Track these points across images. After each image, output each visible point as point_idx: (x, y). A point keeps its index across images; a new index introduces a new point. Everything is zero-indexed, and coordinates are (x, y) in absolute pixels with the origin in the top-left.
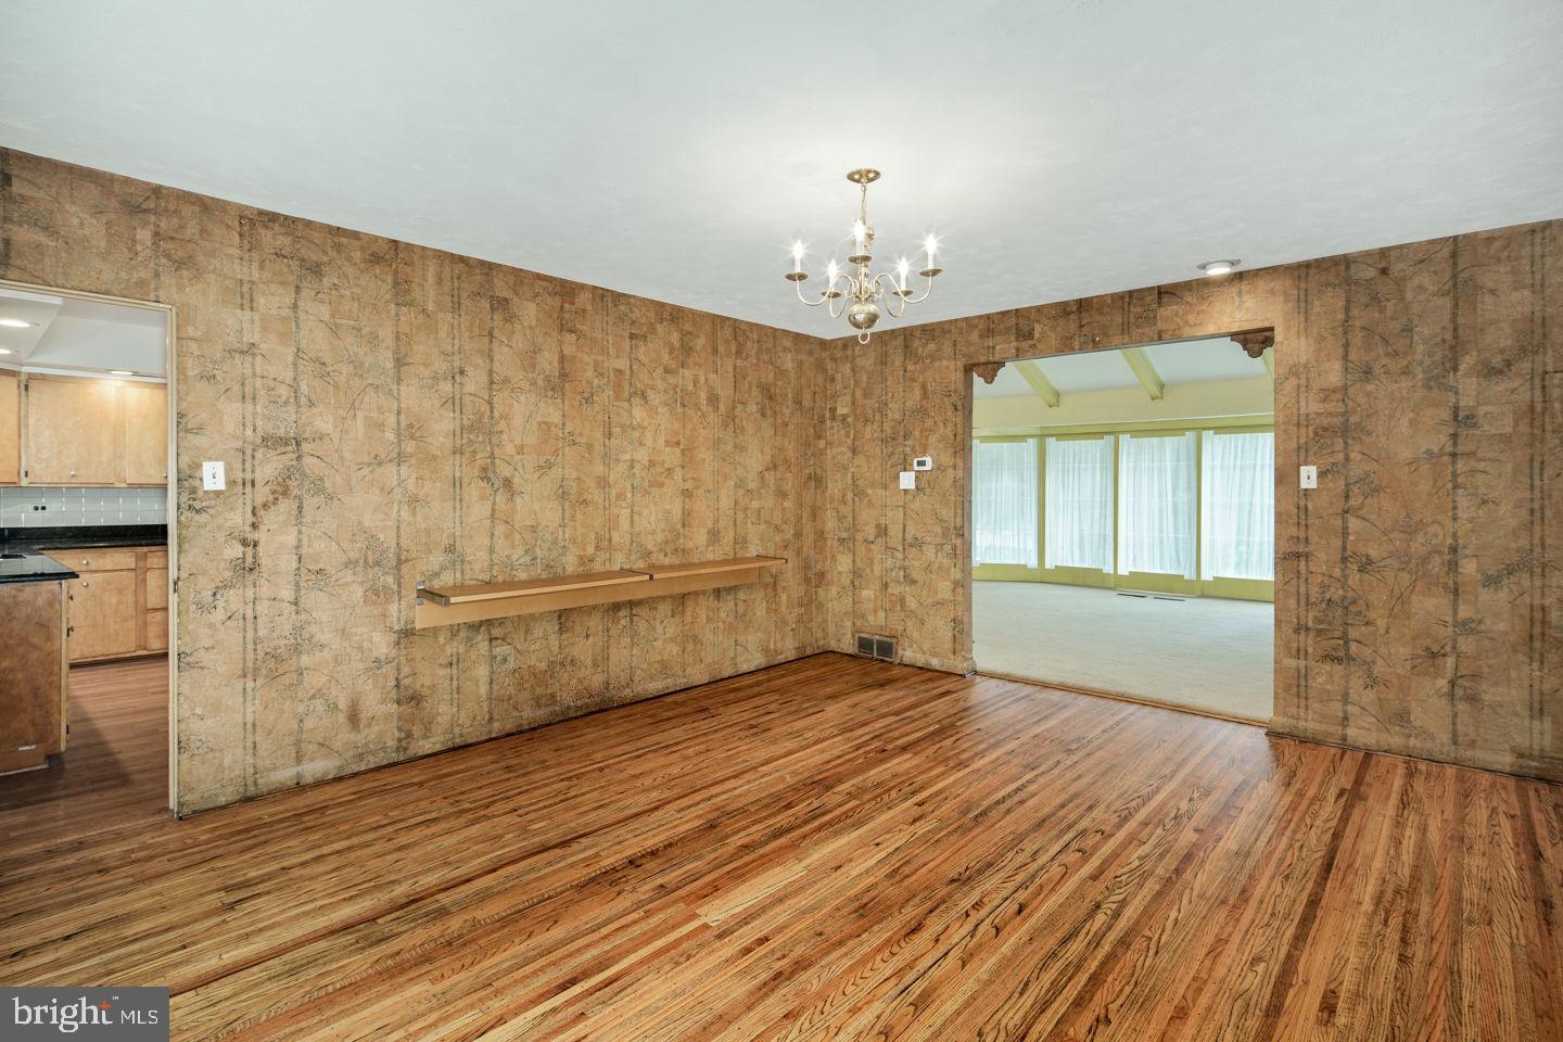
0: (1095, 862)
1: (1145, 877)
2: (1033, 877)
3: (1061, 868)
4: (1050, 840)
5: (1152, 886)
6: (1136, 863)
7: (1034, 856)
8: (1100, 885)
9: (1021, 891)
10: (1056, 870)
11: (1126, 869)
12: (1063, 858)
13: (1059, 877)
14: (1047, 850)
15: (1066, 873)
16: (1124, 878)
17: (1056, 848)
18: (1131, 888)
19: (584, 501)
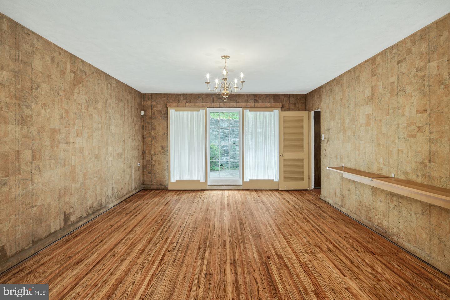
0: (168, 241)
1: (155, 242)
2: (181, 233)
3: (177, 237)
4: (182, 244)
5: (153, 241)
6: (157, 245)
7: (184, 238)
8: (166, 236)
9: (182, 230)
10: (177, 236)
11: (160, 242)
12: (177, 239)
13: (176, 235)
14: (182, 240)
15: (175, 236)
16: (161, 240)
17: (180, 241)
18: (159, 238)
19: (379, 144)
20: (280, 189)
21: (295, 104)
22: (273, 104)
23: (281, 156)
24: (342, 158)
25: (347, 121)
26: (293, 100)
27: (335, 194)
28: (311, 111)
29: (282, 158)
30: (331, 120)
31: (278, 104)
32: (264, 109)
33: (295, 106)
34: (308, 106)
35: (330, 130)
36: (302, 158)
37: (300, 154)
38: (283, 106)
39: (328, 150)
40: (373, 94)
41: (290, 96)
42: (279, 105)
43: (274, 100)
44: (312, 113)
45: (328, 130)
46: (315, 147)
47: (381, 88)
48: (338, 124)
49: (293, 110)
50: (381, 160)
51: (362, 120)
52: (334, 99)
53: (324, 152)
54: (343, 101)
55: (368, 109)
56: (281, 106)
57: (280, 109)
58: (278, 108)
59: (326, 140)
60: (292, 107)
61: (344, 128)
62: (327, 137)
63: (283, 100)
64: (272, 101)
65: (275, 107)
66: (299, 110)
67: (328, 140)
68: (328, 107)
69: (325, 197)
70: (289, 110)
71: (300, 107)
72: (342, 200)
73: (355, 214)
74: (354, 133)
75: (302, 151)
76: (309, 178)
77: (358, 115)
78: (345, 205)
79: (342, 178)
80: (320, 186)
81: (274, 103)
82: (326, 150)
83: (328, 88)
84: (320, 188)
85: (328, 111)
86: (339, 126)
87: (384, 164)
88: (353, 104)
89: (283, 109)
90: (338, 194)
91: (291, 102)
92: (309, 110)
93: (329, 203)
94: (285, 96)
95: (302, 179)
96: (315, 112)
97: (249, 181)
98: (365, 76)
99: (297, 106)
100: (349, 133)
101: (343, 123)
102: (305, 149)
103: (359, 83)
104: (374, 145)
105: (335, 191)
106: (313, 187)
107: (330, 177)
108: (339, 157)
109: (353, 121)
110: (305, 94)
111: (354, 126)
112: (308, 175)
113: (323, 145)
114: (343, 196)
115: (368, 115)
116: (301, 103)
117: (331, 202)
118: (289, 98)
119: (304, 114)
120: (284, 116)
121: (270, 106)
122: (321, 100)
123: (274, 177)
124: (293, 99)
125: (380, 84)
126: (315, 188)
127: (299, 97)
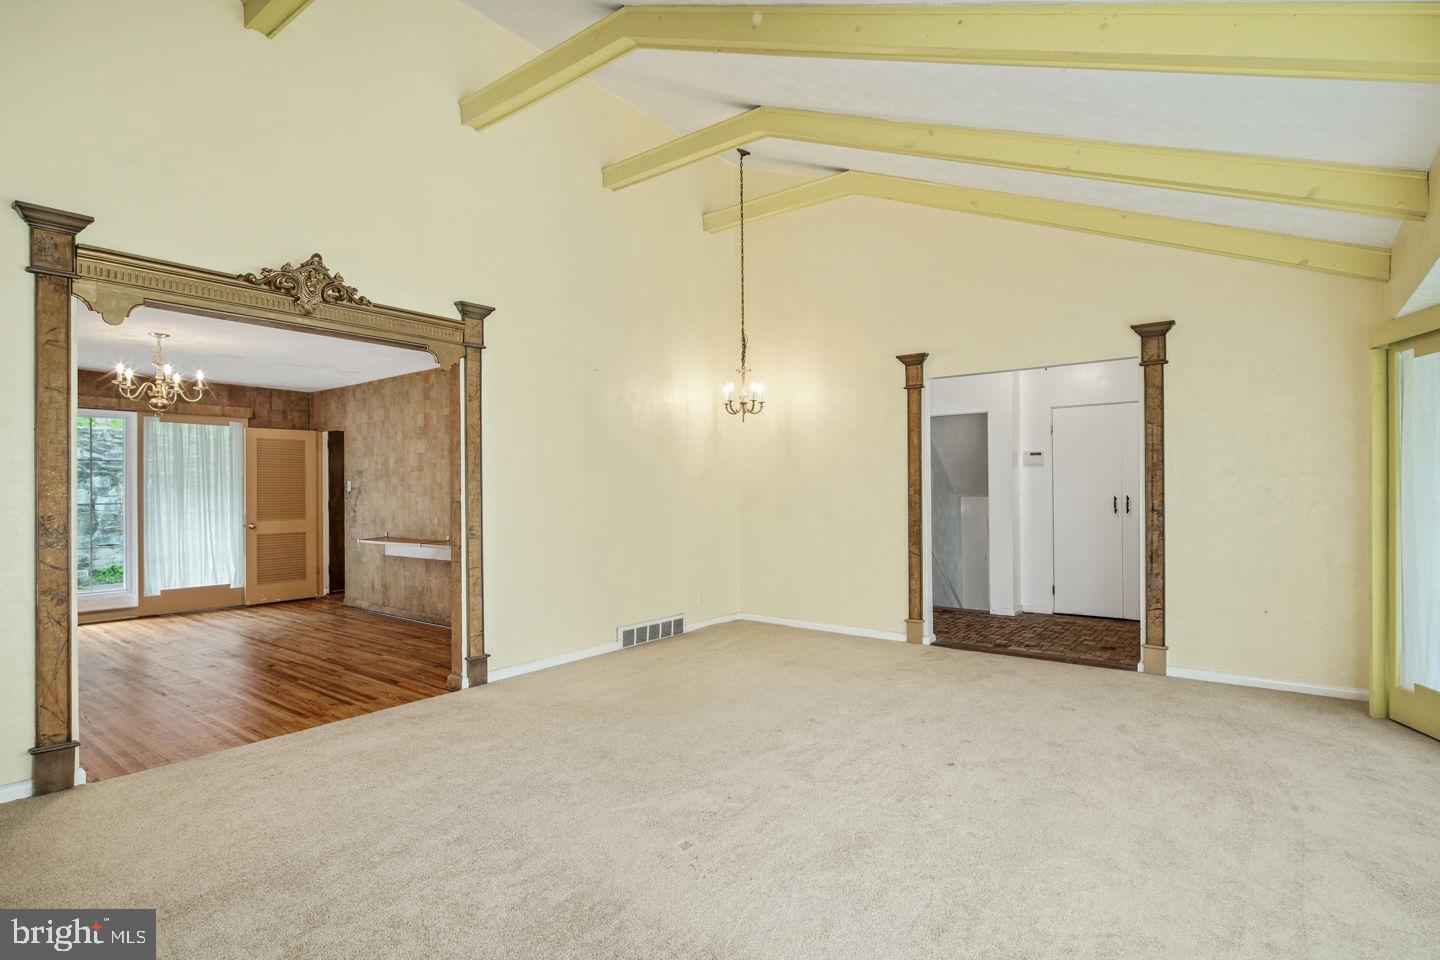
19: (433, 498)
20: (248, 603)
21: (284, 412)
22: (229, 409)
23: (250, 528)
24: (383, 523)
25: (392, 461)
26: (278, 403)
27: (373, 587)
28: (322, 431)
29: (254, 534)
30: (365, 455)
31: (242, 410)
32: (203, 419)
33: (285, 417)
34: (315, 419)
35: (364, 474)
36: (300, 531)
37: (298, 522)
38: (254, 414)
39: (360, 509)
40: (426, 425)
41: (271, 394)
42: (245, 411)
43: (229, 399)
44: (325, 435)
45: (360, 473)
46: (330, 508)
47: (435, 418)
48: (376, 463)
49: (278, 427)
50: (436, 520)
51: (413, 461)
52: (370, 418)
53: (352, 514)
54: (386, 426)
55: (420, 446)
56: (249, 415)
57: (247, 421)
58: (243, 420)
59: (355, 493)
60: (278, 418)
61: (387, 472)
62: (357, 485)
63: (255, 400)
64: (225, 400)
65: (236, 417)
66: (294, 427)
67: (359, 492)
68: (359, 431)
69: (355, 599)
70: (268, 425)
71: (296, 420)
72: (385, 595)
73: (404, 609)
74: (402, 480)
75: (302, 515)
76: (318, 573)
77: (408, 452)
78: (389, 601)
79: (385, 558)
80: (344, 588)
81: (230, 405)
82: (355, 512)
83: (359, 395)
84: (344, 592)
85: (359, 437)
86: (379, 467)
87: (439, 525)
88: (399, 436)
89: (254, 421)
90: (378, 586)
91: (274, 408)
92: (318, 429)
93: (363, 607)
94: (259, 393)
95: (303, 576)
96: (330, 434)
97: (159, 594)
98: (416, 394)
99: (289, 417)
100: (395, 480)
101: (386, 461)
102: (307, 514)
103: (408, 402)
104: (427, 499)
105: (373, 582)
106: (326, 591)
107: (364, 559)
108: (379, 522)
109: (400, 460)
110: (308, 394)
111: (402, 469)
112: (315, 566)
113: (349, 503)
114: (385, 587)
115: (420, 455)
116: (300, 411)
117: (364, 604)
118: (270, 397)
119: (307, 436)
120: (258, 439)
121: (220, 413)
122: (345, 412)
123: (230, 578)
124: (279, 401)
125: (434, 412)
126: (331, 593)
127: (293, 398)
